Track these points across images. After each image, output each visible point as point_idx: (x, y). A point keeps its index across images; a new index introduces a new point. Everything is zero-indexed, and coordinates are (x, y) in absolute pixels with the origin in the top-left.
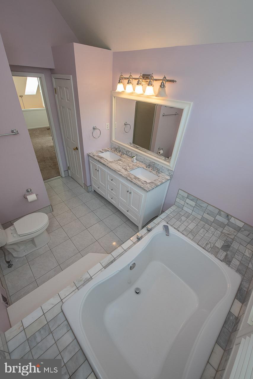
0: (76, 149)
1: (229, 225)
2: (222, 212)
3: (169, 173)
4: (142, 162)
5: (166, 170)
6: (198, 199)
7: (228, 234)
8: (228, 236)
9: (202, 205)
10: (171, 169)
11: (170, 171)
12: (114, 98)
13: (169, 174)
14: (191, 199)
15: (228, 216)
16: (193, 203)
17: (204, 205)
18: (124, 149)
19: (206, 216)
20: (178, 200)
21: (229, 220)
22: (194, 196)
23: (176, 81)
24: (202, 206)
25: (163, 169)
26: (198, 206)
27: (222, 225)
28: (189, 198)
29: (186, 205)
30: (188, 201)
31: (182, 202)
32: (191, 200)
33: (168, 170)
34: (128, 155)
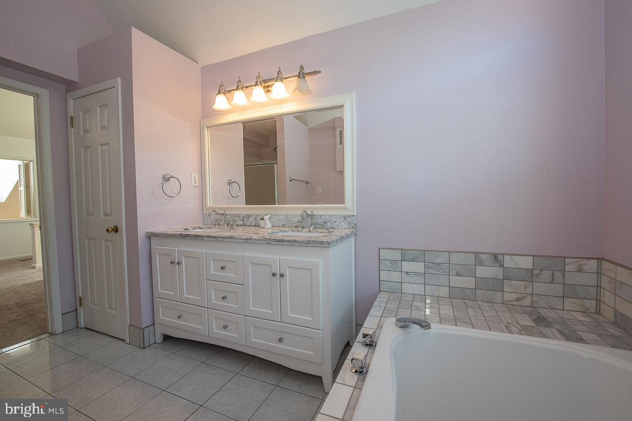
0: (113, 230)
1: (507, 277)
2: (482, 256)
3: (349, 223)
4: (284, 226)
5: (339, 220)
6: (425, 250)
7: (518, 299)
8: (520, 303)
9: (437, 261)
10: (352, 214)
11: (349, 220)
12: (206, 129)
13: (348, 226)
14: (411, 257)
15: (496, 258)
16: (418, 267)
17: (443, 258)
18: (238, 216)
19: (456, 281)
20: (384, 275)
21: (502, 266)
22: (415, 250)
23: (320, 72)
24: (438, 264)
25: (334, 220)
26: (431, 268)
27: (496, 285)
28: (407, 258)
29: (406, 278)
30: (407, 266)
31: (395, 276)
32: (412, 260)
33: (345, 217)
34: (248, 224)
